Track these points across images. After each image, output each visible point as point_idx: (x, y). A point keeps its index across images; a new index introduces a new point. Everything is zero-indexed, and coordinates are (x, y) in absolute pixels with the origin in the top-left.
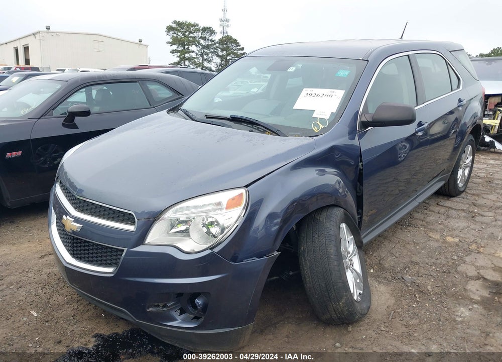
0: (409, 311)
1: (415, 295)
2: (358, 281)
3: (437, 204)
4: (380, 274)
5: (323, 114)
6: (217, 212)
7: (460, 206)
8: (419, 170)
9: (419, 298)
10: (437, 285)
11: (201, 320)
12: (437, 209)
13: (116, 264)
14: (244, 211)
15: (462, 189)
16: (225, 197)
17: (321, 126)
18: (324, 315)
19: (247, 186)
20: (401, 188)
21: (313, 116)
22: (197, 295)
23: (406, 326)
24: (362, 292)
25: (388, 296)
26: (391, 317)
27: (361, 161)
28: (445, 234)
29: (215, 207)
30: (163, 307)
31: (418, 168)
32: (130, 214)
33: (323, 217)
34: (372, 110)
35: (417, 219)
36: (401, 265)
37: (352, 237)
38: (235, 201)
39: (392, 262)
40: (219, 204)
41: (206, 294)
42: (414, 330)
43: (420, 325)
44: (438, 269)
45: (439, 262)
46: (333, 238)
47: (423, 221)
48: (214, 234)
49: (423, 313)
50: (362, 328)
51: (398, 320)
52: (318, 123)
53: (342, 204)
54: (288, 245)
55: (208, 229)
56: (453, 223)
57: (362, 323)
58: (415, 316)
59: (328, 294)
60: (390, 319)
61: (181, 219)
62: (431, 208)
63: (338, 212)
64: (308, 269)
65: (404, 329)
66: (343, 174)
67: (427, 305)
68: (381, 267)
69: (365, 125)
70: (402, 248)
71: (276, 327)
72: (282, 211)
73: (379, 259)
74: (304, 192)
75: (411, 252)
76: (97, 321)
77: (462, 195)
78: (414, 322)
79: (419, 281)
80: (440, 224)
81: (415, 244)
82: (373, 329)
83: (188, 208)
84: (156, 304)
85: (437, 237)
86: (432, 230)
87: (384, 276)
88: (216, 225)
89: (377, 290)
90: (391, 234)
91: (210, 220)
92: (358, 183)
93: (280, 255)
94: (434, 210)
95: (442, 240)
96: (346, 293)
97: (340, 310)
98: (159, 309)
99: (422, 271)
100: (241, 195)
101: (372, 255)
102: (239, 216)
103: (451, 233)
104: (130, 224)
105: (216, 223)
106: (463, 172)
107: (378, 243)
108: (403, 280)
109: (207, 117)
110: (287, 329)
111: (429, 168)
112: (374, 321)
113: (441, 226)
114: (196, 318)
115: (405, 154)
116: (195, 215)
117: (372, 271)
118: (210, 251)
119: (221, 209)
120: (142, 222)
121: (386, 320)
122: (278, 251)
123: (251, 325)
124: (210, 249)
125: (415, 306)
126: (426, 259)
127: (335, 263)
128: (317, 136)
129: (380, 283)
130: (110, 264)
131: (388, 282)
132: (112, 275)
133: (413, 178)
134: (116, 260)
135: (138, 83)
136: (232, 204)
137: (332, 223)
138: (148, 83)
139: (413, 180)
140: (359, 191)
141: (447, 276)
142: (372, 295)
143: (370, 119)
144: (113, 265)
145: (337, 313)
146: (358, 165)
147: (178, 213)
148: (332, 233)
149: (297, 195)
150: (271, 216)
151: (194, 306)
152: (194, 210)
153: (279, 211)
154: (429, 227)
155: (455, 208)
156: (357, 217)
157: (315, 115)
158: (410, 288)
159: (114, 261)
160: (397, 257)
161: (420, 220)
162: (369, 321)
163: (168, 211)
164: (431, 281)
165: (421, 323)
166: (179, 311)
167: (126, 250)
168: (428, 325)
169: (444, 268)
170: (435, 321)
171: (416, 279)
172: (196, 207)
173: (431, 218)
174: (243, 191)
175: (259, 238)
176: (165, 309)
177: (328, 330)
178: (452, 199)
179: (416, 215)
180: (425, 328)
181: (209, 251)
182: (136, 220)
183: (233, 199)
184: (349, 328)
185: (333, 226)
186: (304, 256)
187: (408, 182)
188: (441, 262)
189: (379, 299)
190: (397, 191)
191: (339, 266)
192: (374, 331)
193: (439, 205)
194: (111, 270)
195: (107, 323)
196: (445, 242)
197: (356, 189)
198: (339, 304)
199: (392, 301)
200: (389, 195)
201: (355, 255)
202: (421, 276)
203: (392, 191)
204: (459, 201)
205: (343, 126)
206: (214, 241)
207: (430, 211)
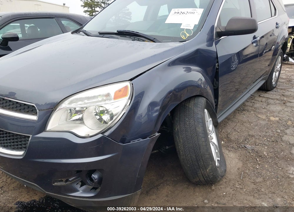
0: (254, 171)
1: (256, 159)
2: (217, 151)
3: (259, 96)
4: (228, 144)
5: (189, 26)
6: (107, 102)
7: (274, 97)
8: (246, 76)
9: (259, 161)
10: (270, 151)
11: (98, 190)
12: (260, 99)
13: (25, 148)
14: (130, 101)
15: (274, 86)
16: (112, 89)
17: (188, 35)
18: (194, 179)
19: (131, 80)
20: (236, 87)
21: (181, 28)
22: (93, 171)
23: (254, 183)
24: (219, 159)
25: (237, 160)
26: (242, 177)
27: (218, 62)
28: (268, 115)
29: (105, 98)
30: (67, 181)
31: (244, 75)
32: (33, 106)
33: (191, 104)
34: (224, 24)
35: (248, 106)
36: (243, 137)
37: (211, 119)
38: (121, 93)
39: (236, 136)
40: (108, 95)
41: (101, 170)
42: (261, 186)
43: (264, 182)
44: (268, 140)
45: (268, 134)
46: (200, 120)
47: (252, 107)
48: (105, 120)
49: (264, 173)
50: (222, 186)
51: (247, 179)
52: (185, 32)
53: (205, 95)
54: (165, 127)
55: (100, 116)
56: (272, 108)
57: (221, 182)
58: (259, 175)
59: (198, 163)
60: (242, 178)
61: (77, 109)
62: (256, 98)
63: (202, 101)
64: (181, 145)
65: (253, 186)
66: (205, 72)
67: (266, 166)
68: (229, 140)
69: (220, 34)
70: (241, 126)
71: (158, 189)
72: (160, 101)
73: (227, 134)
74: (177, 85)
75: (248, 128)
76: (20, 191)
77: (275, 89)
78: (259, 180)
79: (257, 148)
80: (263, 109)
81: (250, 123)
82: (230, 187)
83: (81, 99)
84: (60, 180)
85: (264, 117)
86: (259, 113)
87: (232, 146)
88: (106, 113)
89: (229, 157)
90: (232, 117)
91: (101, 109)
92: (215, 79)
93: (160, 135)
94: (258, 99)
95: (267, 119)
96: (211, 162)
97: (207, 175)
98: (63, 183)
99: (258, 141)
100: (126, 87)
101: (221, 131)
102: (126, 105)
103: (272, 114)
104: (33, 115)
105: (106, 112)
106: (275, 74)
107: (225, 123)
108: (246, 149)
109: (100, 34)
110: (166, 190)
111: (251, 75)
112: (230, 180)
113: (265, 110)
114: (94, 189)
115: (236, 65)
116: (88, 105)
117: (223, 142)
118: (102, 135)
119: (110, 100)
120: (42, 112)
121: (238, 180)
122: (158, 132)
123: (139, 192)
124: (101, 133)
125: (257, 167)
126: (259, 133)
127: (203, 139)
128: (186, 41)
129: (229, 151)
130: (21, 148)
131: (236, 150)
132: (21, 157)
133: (243, 81)
134: (25, 144)
135: (54, 19)
136: (119, 95)
137: (199, 109)
138: (61, 19)
139: (243, 82)
140: (215, 85)
141: (275, 144)
142: (226, 160)
143: (223, 30)
144: (23, 149)
145: (205, 177)
146: (215, 65)
147: (73, 104)
148: (199, 116)
149: (172, 88)
150: (152, 104)
151: (91, 180)
152: (86, 101)
153: (158, 100)
154: (258, 111)
155: (271, 98)
156: (214, 104)
157: (182, 27)
158: (252, 154)
159: (24, 146)
160: (239, 132)
161: (250, 106)
162: (226, 180)
163: (64, 102)
164: (265, 148)
165: (264, 180)
166: (80, 183)
167: (31, 136)
168: (270, 181)
169: (272, 139)
170: (275, 178)
171: (254, 147)
172: (88, 98)
173: (257, 105)
174: (128, 84)
175: (142, 123)
176: (68, 183)
177: (197, 189)
178: (268, 92)
179: (247, 104)
180: (268, 185)
181: (100, 135)
182: (38, 111)
183: (120, 91)
184: (212, 187)
185: (200, 111)
186: (178, 135)
187: (240, 83)
188: (269, 134)
189: (230, 163)
190: (234, 89)
191: (205, 142)
192: (231, 188)
193: (261, 97)
194: (21, 153)
195: (28, 192)
196: (269, 120)
197: (213, 84)
198: (206, 171)
199: (240, 165)
200: (229, 92)
201: (213, 132)
202: (258, 145)
203: (231, 89)
204: (273, 93)
205: (204, 34)
206: (105, 126)
207: (255, 100)
